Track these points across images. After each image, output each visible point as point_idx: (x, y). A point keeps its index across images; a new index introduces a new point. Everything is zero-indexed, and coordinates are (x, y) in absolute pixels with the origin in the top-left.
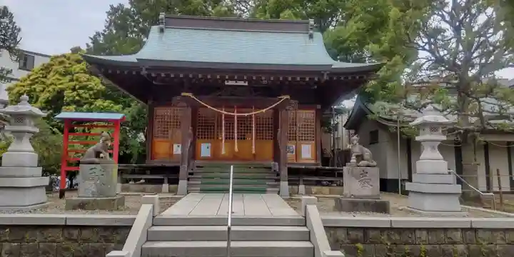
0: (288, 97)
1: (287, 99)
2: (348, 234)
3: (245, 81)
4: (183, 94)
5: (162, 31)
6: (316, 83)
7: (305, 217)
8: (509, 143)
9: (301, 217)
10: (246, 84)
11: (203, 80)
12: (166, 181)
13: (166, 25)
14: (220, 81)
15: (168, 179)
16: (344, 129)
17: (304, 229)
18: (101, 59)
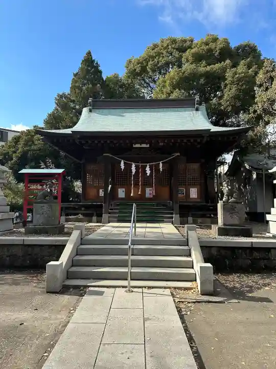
0: (179, 154)
1: (178, 156)
2: (219, 251)
3: (147, 144)
4: (104, 155)
5: (90, 111)
6: (199, 143)
7: (188, 239)
9: (185, 239)
10: (148, 146)
11: (118, 145)
12: (95, 214)
13: (93, 107)
14: (129, 145)
15: (96, 213)
16: (225, 176)
17: (186, 248)
18: (50, 133)
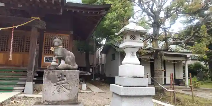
8: (174, 61)
